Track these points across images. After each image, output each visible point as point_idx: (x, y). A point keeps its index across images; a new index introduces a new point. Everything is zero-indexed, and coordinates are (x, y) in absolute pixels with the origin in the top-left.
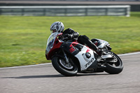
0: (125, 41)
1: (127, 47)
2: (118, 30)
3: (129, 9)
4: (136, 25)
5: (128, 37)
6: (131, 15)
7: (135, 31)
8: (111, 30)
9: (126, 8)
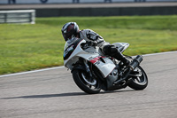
0: (30, 54)
1: (33, 63)
2: (21, 40)
3: (34, 14)
4: (43, 34)
5: (34, 50)
6: (36, 22)
7: (42, 41)
8: (12, 41)
9: (30, 13)
